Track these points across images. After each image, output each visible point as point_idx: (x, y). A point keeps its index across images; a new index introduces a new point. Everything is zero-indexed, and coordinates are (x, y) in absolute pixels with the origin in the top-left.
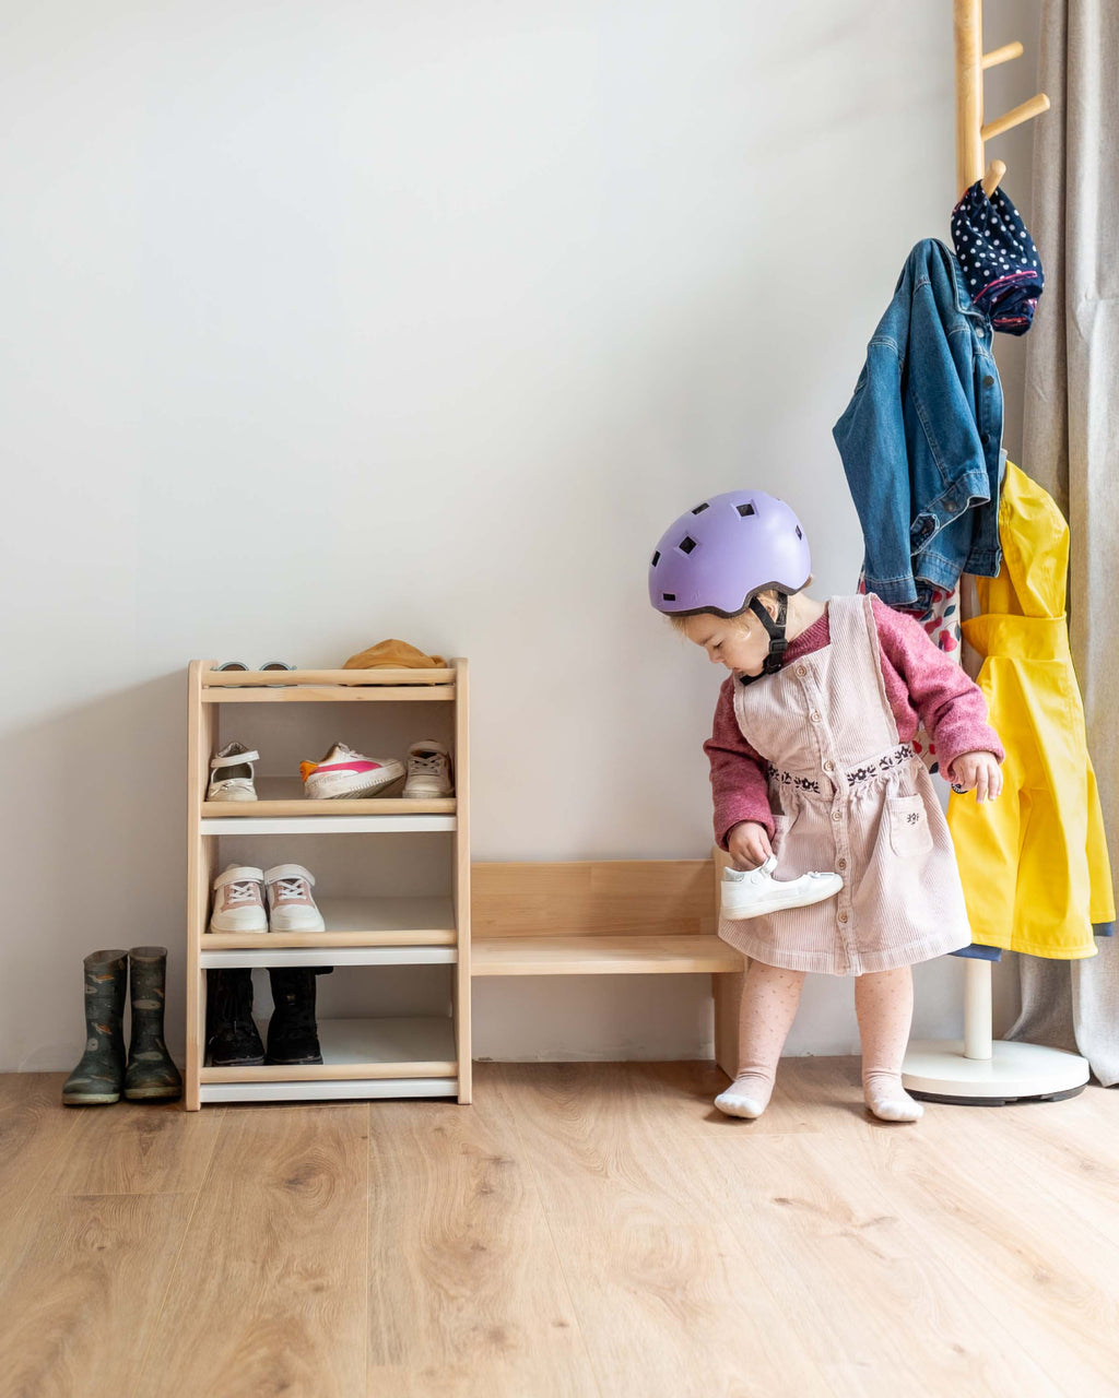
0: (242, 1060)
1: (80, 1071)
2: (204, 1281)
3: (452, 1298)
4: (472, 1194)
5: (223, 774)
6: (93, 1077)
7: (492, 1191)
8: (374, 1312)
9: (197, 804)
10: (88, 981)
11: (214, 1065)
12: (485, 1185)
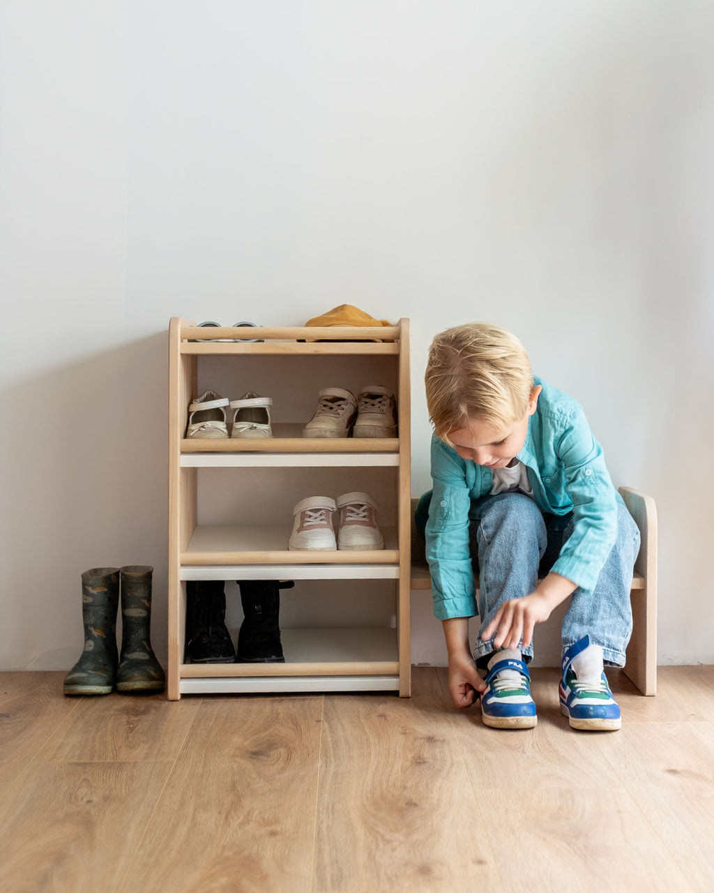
0: (214, 658)
1: (78, 667)
2: (175, 826)
3: (387, 842)
4: (408, 764)
5: (199, 417)
6: (90, 671)
7: (424, 762)
8: (320, 851)
9: (177, 440)
10: (85, 592)
11: (193, 662)
12: (420, 758)
